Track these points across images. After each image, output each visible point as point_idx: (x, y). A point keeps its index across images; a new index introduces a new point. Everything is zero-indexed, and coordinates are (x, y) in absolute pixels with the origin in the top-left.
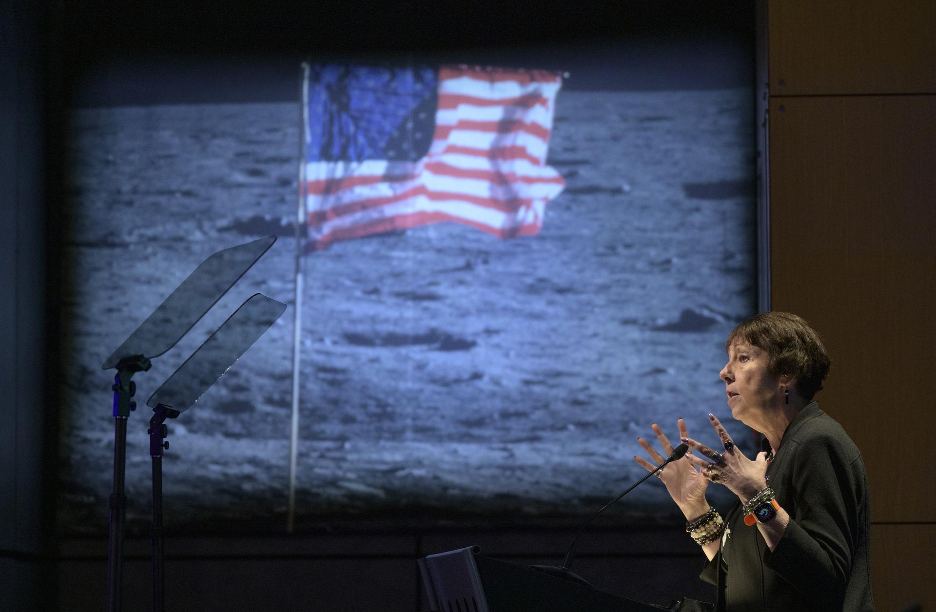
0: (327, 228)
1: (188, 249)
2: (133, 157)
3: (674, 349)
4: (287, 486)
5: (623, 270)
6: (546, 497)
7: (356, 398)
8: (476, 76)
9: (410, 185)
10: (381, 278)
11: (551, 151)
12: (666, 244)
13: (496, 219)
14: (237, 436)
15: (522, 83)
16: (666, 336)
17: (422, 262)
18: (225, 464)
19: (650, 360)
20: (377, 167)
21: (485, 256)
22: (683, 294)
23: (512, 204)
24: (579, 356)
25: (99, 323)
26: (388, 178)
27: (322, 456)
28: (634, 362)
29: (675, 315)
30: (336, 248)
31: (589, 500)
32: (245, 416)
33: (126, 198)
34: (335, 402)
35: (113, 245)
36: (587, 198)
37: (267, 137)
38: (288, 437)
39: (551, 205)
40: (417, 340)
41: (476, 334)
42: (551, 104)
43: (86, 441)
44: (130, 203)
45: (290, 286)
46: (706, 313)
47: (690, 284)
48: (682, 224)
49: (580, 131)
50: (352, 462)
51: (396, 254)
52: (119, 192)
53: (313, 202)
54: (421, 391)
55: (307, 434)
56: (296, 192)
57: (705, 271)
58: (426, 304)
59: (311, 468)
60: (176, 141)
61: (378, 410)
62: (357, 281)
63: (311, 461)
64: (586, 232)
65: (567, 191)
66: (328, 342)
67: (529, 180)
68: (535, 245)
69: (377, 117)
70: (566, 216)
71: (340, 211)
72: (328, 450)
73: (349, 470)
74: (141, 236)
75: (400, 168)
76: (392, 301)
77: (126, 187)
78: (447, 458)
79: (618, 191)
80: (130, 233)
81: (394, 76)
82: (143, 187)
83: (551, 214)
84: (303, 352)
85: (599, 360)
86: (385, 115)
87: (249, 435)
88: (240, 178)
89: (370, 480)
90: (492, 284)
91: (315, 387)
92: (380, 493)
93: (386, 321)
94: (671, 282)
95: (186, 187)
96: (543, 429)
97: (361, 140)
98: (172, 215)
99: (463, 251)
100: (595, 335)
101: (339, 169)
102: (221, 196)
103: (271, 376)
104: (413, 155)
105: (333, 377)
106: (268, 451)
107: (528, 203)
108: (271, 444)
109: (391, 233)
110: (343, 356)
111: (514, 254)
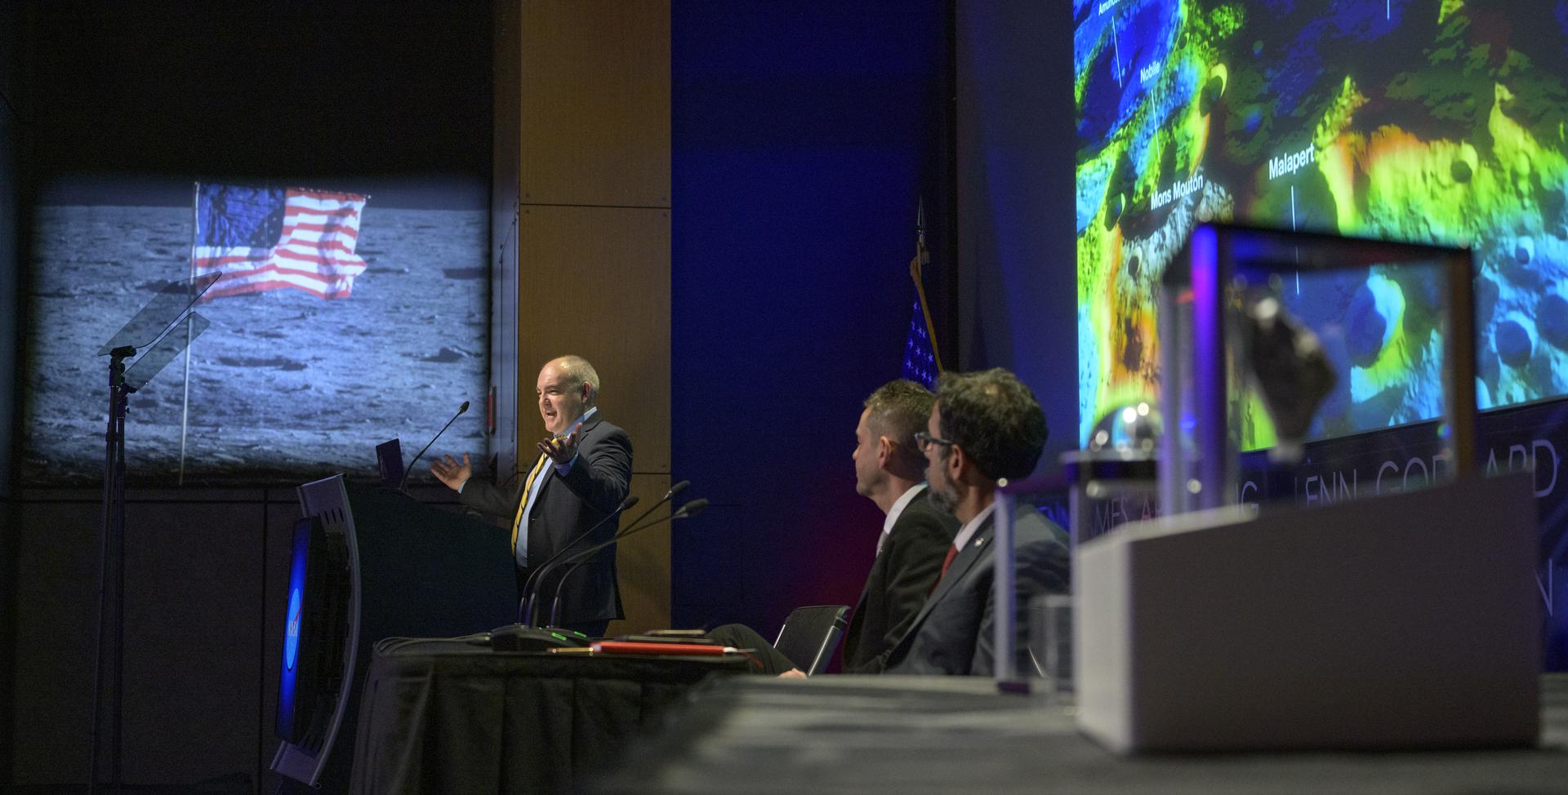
0: (209, 289)
1: (115, 300)
2: (78, 239)
3: (435, 373)
4: (180, 456)
5: (404, 322)
6: (350, 465)
7: (227, 400)
8: (310, 195)
9: (265, 263)
10: (245, 322)
11: (358, 245)
12: (431, 306)
13: (322, 287)
14: (146, 422)
15: (340, 201)
16: (430, 364)
17: (272, 313)
18: (138, 440)
19: (420, 379)
20: (245, 251)
21: (314, 310)
22: (442, 338)
23: (332, 278)
24: (373, 375)
25: (53, 347)
26: (250, 258)
27: (203, 437)
28: (409, 380)
29: (436, 352)
30: (216, 302)
32: (152, 410)
33: (74, 265)
34: (212, 402)
35: (64, 296)
36: (381, 276)
37: (170, 229)
38: (181, 424)
39: (357, 279)
40: (268, 363)
41: (307, 360)
42: (359, 215)
43: (42, 424)
44: (76, 269)
45: (185, 326)
46: (456, 350)
47: (446, 332)
48: (442, 294)
49: (379, 232)
50: (223, 441)
51: (255, 307)
52: (68, 261)
53: (200, 272)
54: (270, 396)
55: (193, 422)
56: (189, 265)
57: (456, 324)
58: (274, 340)
59: (196, 444)
60: (109, 229)
61: (242, 408)
62: (229, 324)
63: (196, 440)
64: (380, 297)
65: (367, 271)
66: (208, 362)
67: (344, 263)
68: (347, 304)
69: (245, 219)
70: (367, 286)
71: (218, 278)
72: (207, 432)
73: (221, 446)
74: (84, 290)
75: (259, 253)
76: (252, 337)
77: (74, 258)
78: (286, 439)
79: (401, 272)
80: (75, 289)
81: (256, 193)
82: (85, 258)
83: (357, 285)
84: (190, 369)
85: (387, 379)
86: (249, 218)
87: (155, 422)
88: (151, 255)
89: (235, 453)
90: (318, 328)
91: (198, 392)
92: (242, 461)
93: (248, 350)
94: (434, 331)
95: (114, 260)
96: (349, 422)
97: (233, 233)
98: (105, 277)
99: (300, 307)
100: (385, 363)
101: (219, 252)
102: (138, 267)
103: (170, 384)
104: (268, 244)
105: (212, 385)
106: (167, 432)
107: (343, 277)
108: (169, 428)
109: (252, 294)
110: (218, 372)
111: (332, 310)
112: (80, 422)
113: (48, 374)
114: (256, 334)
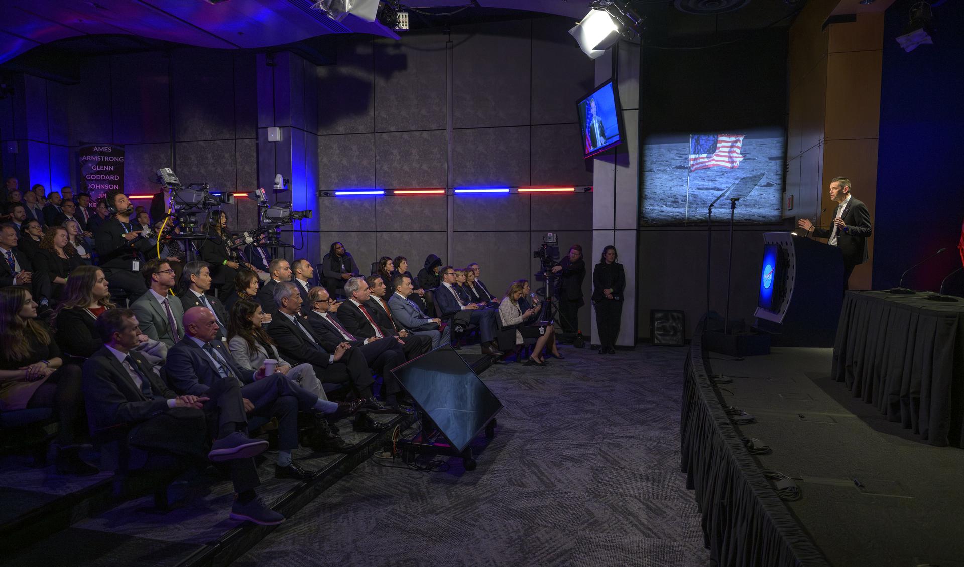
0: (694, 167)
2: (655, 154)
3: (765, 190)
4: (685, 217)
6: (737, 219)
7: (699, 200)
8: (726, 137)
9: (711, 159)
10: (705, 177)
11: (741, 151)
13: (729, 165)
14: (676, 208)
15: (735, 138)
16: (763, 188)
17: (713, 174)
18: (673, 213)
19: (760, 192)
20: (705, 155)
21: (726, 172)
22: (768, 179)
26: (707, 157)
27: (692, 212)
28: (756, 193)
29: (765, 183)
30: (696, 171)
31: (746, 220)
32: (677, 204)
34: (695, 201)
35: (652, 171)
36: (748, 160)
37: (683, 150)
38: (686, 208)
39: (740, 162)
40: (712, 189)
41: (724, 187)
42: (741, 142)
43: (647, 209)
44: (655, 163)
46: (772, 183)
47: (769, 177)
48: (768, 165)
49: (747, 147)
51: (708, 172)
52: (653, 161)
53: (692, 162)
54: (712, 199)
55: (689, 207)
56: (688, 160)
57: (772, 175)
58: (714, 182)
59: (690, 213)
60: (665, 151)
61: (704, 202)
62: (700, 177)
64: (747, 167)
65: (744, 159)
66: (694, 189)
67: (736, 157)
68: (737, 170)
69: (705, 145)
70: (744, 164)
71: (697, 164)
72: (694, 210)
73: (697, 214)
74: (657, 169)
75: (709, 155)
76: (707, 181)
78: (717, 212)
79: (755, 159)
80: (655, 169)
81: (709, 137)
82: (658, 160)
83: (740, 164)
84: (689, 191)
86: (707, 145)
87: (678, 207)
88: (677, 158)
90: (727, 178)
91: (691, 198)
92: (704, 218)
93: (706, 185)
95: (666, 160)
97: (702, 150)
98: (664, 165)
99: (722, 171)
101: (697, 156)
102: (673, 161)
103: (683, 196)
104: (712, 153)
105: (695, 196)
106: (682, 210)
107: (736, 162)
108: (683, 209)
109: (707, 168)
110: (697, 192)
111: (732, 172)
112: (656, 208)
113: (647, 194)
114: (709, 180)
